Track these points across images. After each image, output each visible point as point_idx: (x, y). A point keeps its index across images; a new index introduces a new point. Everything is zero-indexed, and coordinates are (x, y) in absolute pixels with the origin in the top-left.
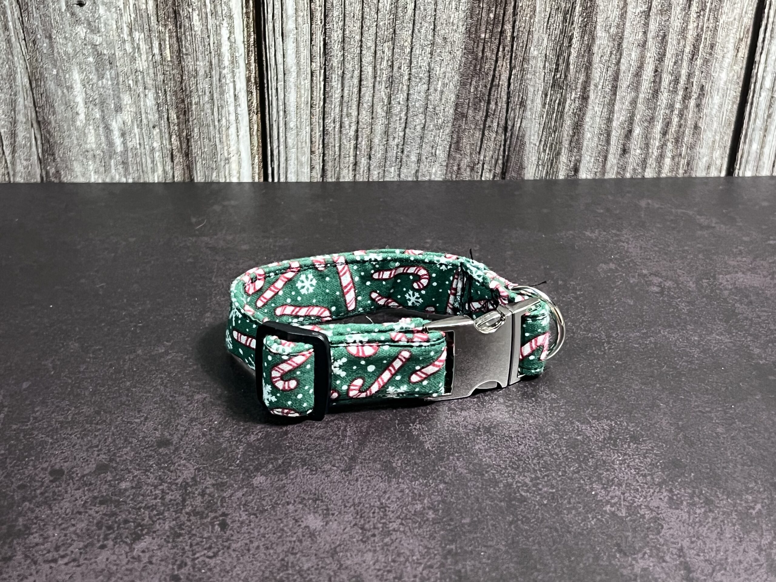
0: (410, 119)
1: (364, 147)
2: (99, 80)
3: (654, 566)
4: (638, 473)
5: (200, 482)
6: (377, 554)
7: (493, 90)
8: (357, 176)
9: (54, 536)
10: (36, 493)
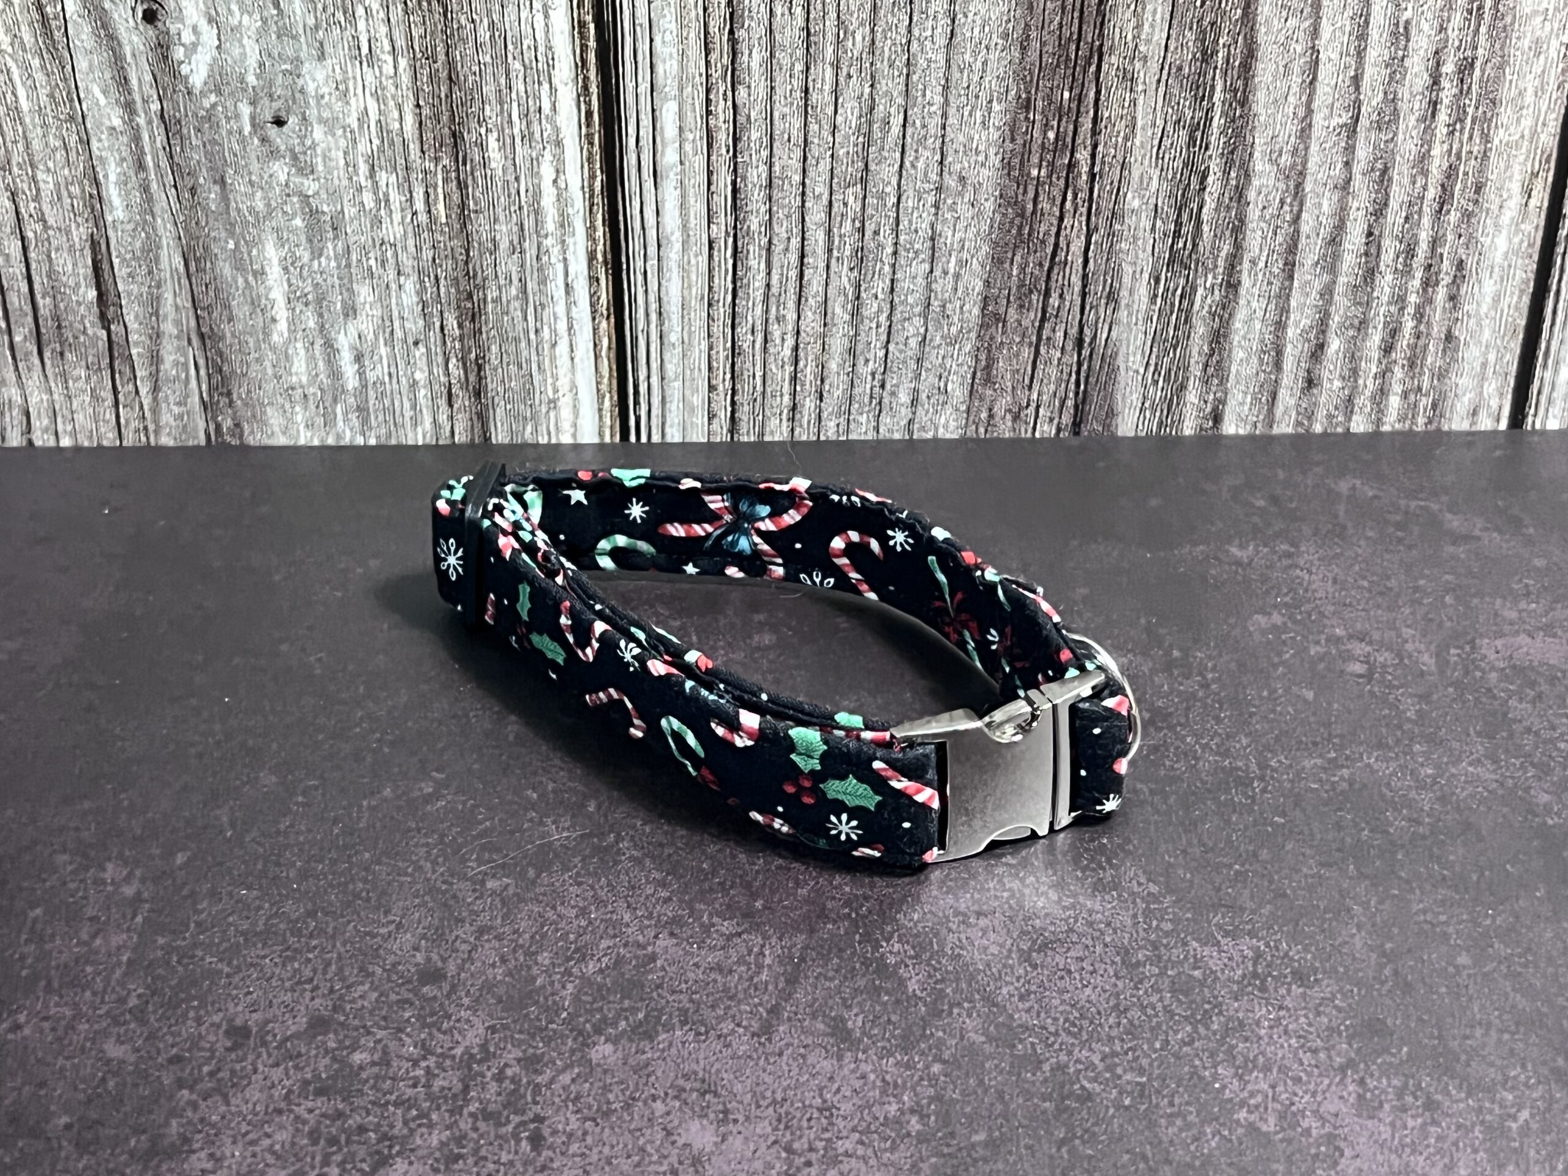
0: (897, 326)
1: (810, 377)
2: (312, 259)
4: (1302, 1046)
5: (494, 1053)
7: (1056, 271)
8: (796, 433)
9: (233, 1156)
10: (200, 1070)
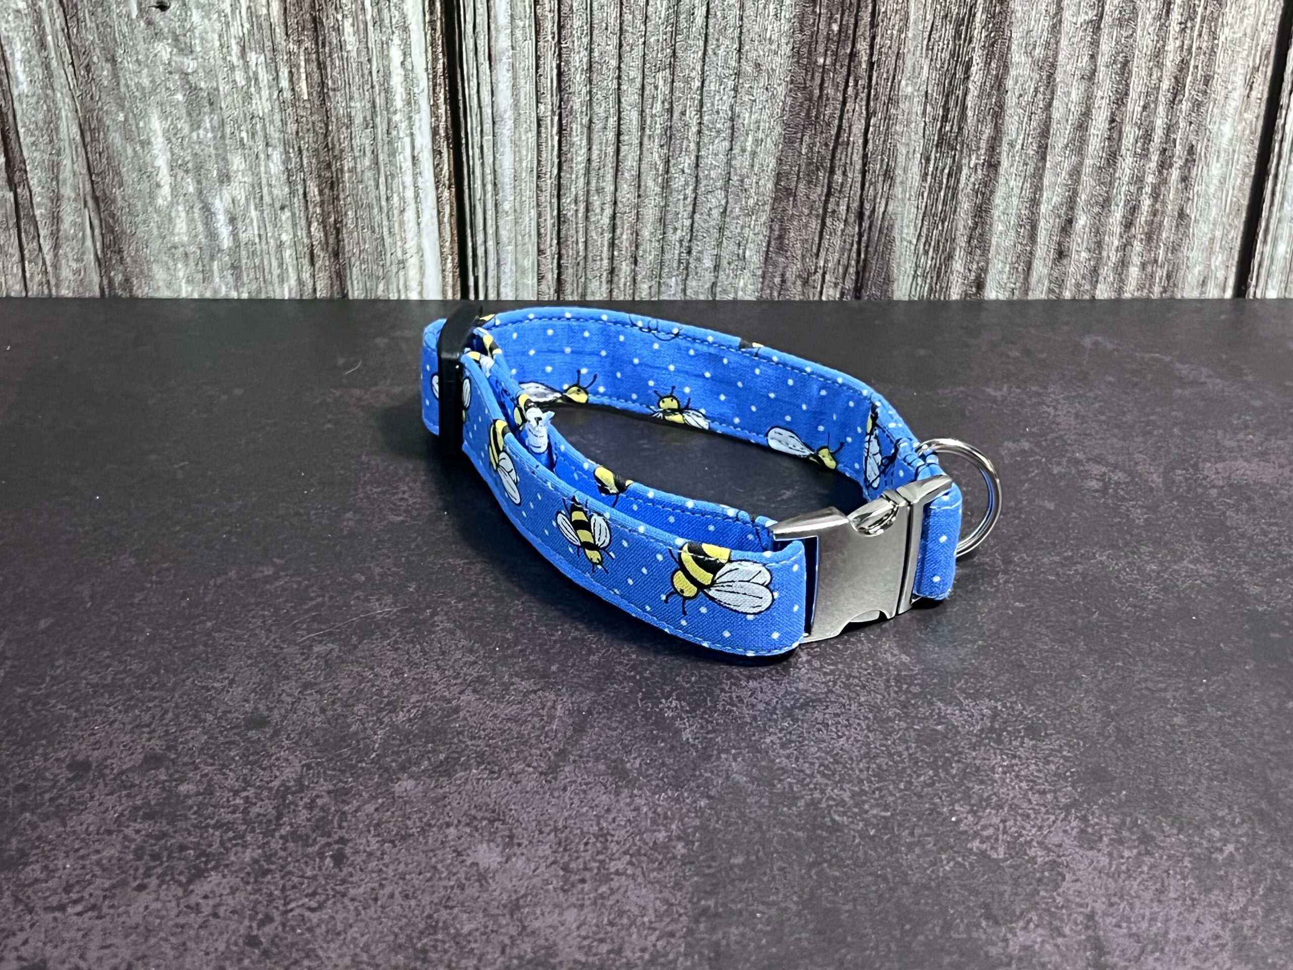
0: (701, 199)
1: (625, 244)
2: (192, 131)
3: (1043, 942)
4: (1031, 789)
5: (308, 787)
6: (586, 911)
7: (839, 151)
8: (614, 294)
9: (64, 868)
10: (42, 798)
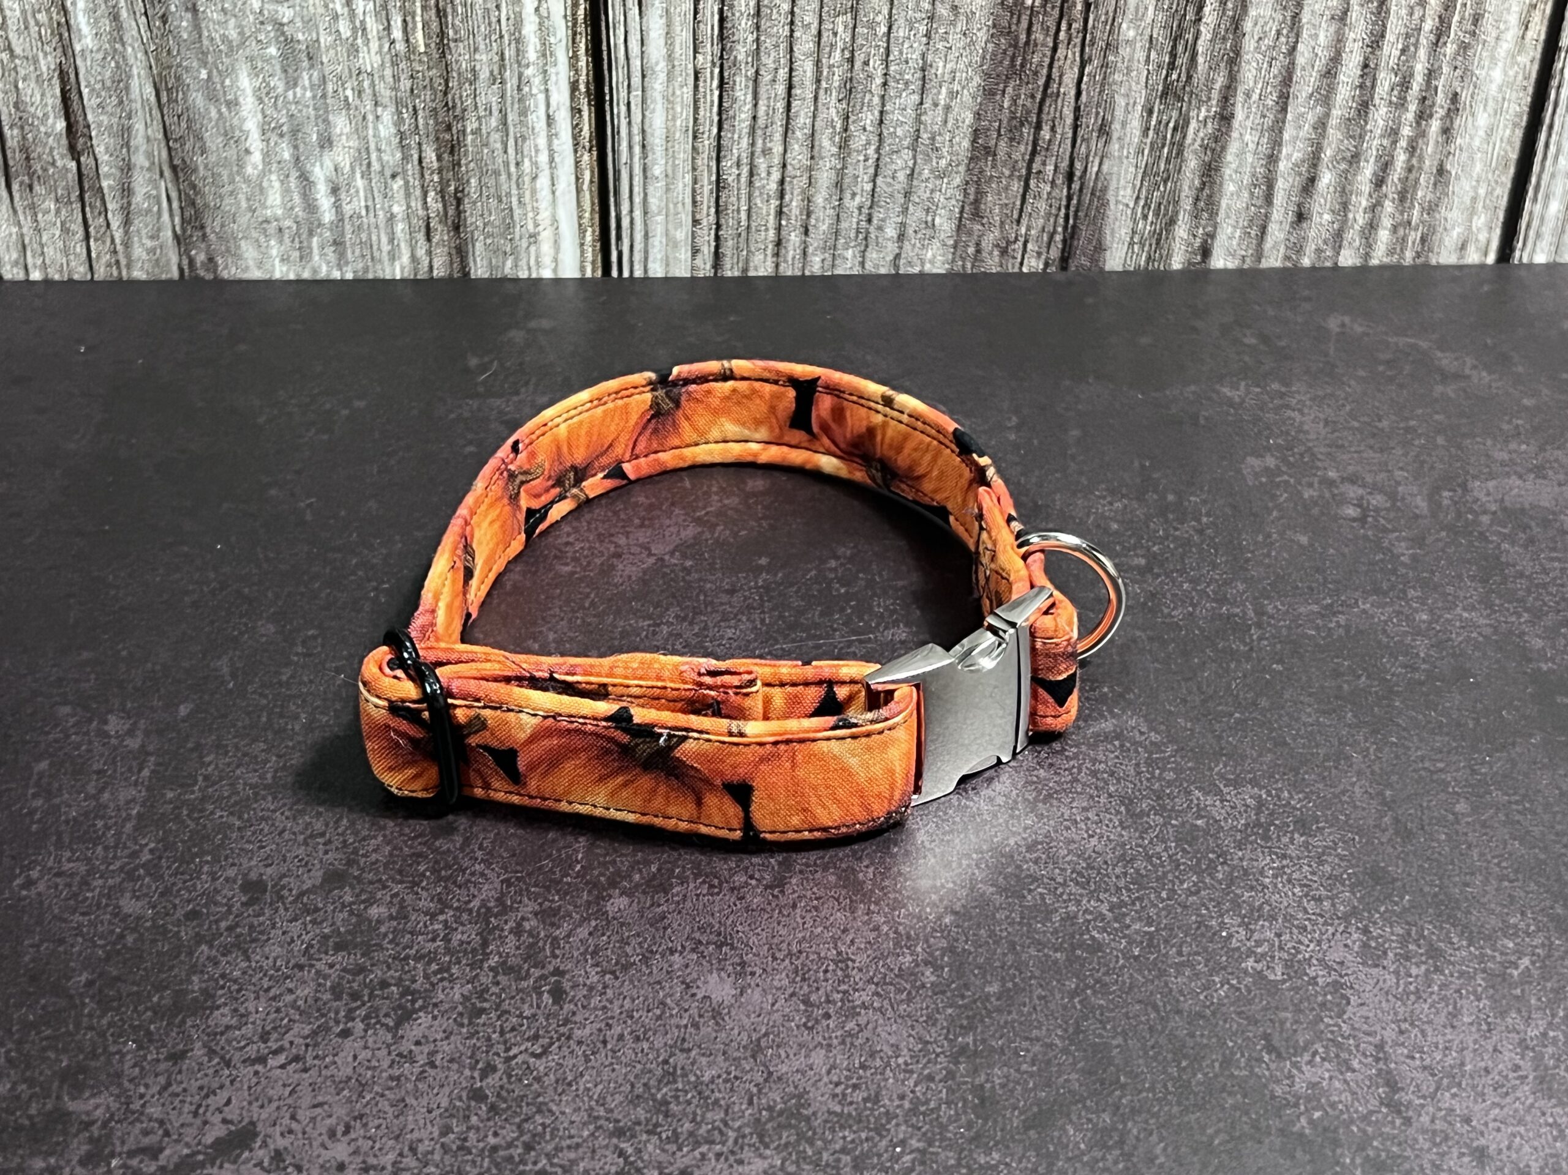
0: (885, 159)
1: (795, 212)
2: (288, 89)
3: (1331, 1078)
4: (1306, 895)
5: (511, 907)
6: (835, 1052)
7: (1047, 104)
8: (781, 269)
9: (257, 1012)
10: (218, 926)
